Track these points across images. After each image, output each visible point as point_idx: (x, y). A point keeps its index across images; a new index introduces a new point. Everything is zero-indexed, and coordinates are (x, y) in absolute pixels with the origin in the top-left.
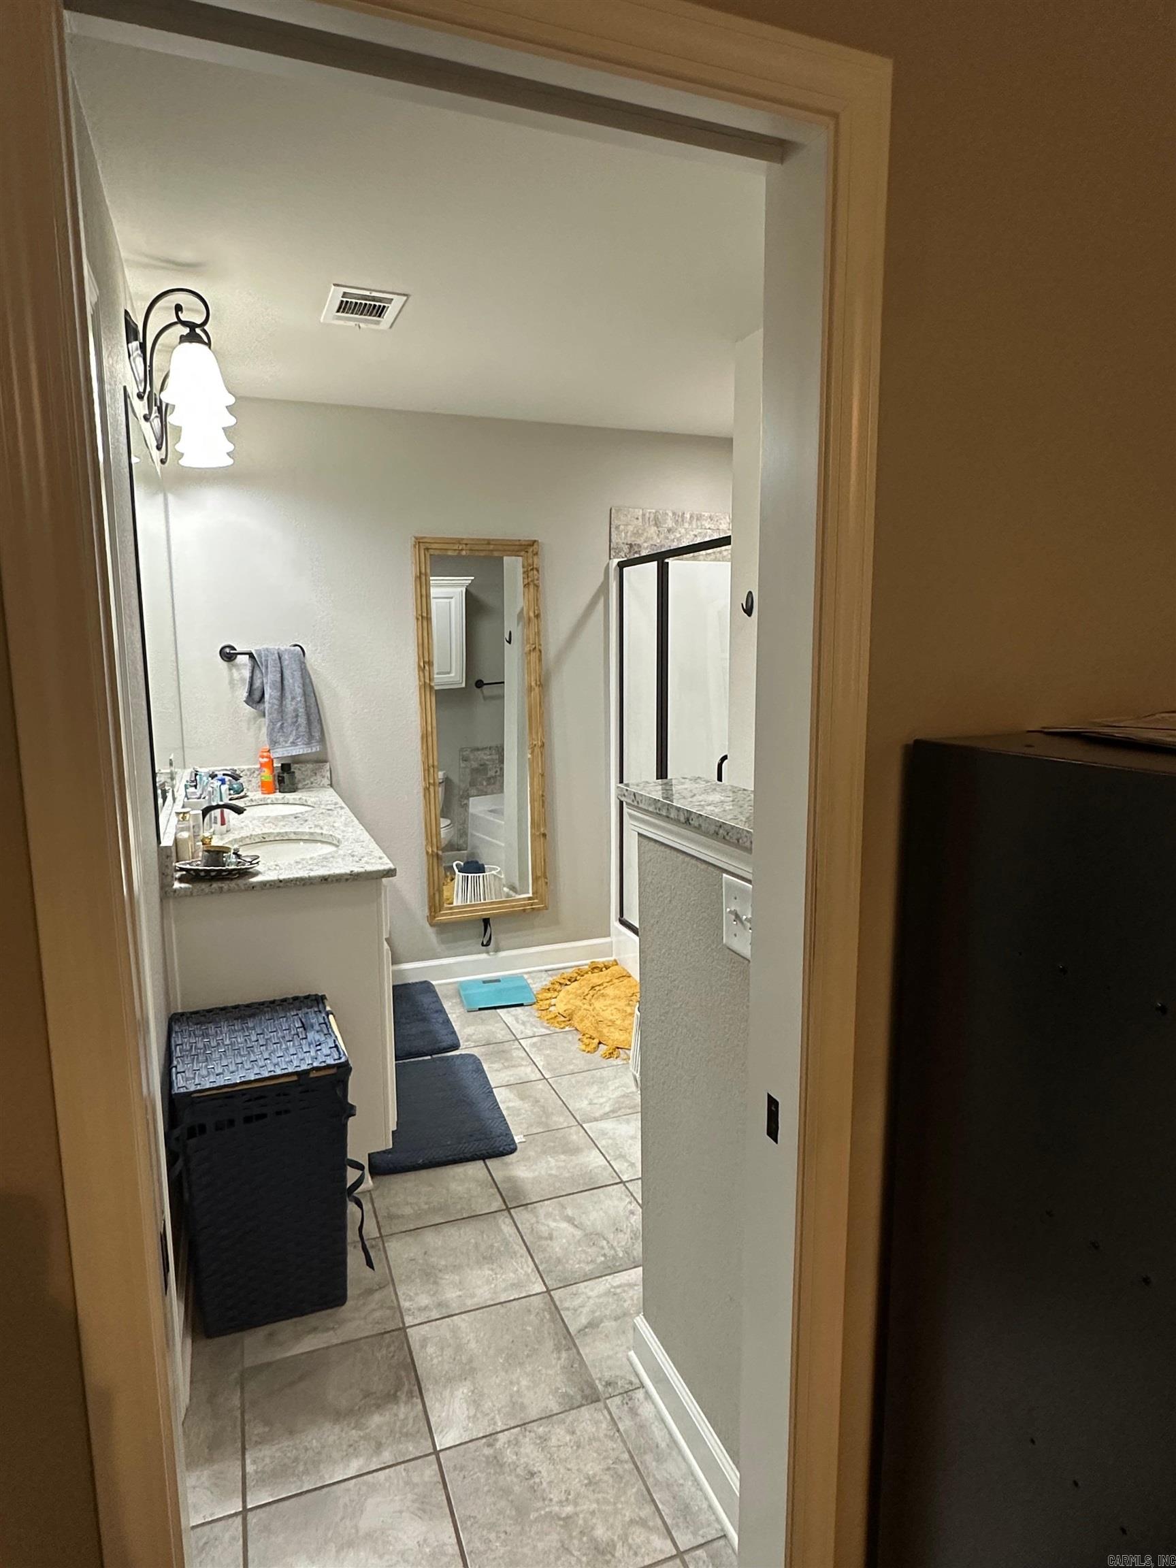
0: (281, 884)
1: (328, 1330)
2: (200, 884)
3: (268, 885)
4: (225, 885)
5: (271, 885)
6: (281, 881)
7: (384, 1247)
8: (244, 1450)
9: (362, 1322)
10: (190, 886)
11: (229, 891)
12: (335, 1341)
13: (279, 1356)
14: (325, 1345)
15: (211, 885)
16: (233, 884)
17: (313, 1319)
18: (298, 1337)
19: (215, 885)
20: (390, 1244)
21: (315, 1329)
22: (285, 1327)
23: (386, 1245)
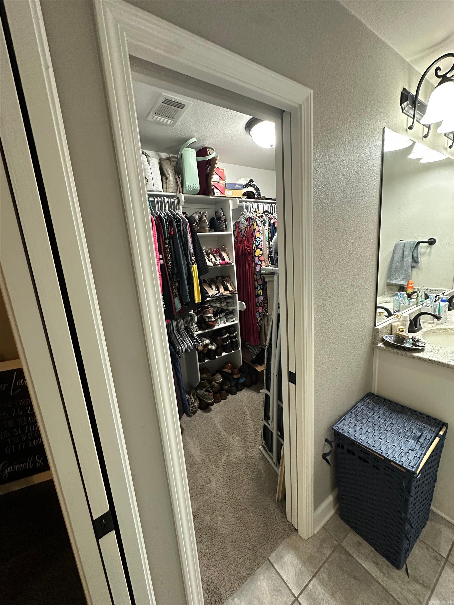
0: (430, 361)
1: (382, 572)
2: (389, 348)
3: (422, 359)
4: (400, 352)
5: (423, 360)
6: (430, 360)
7: (443, 567)
8: (314, 576)
9: (399, 589)
10: (385, 347)
11: (401, 355)
12: (380, 581)
13: (355, 556)
14: (375, 577)
15: (393, 350)
16: (404, 353)
17: (381, 559)
18: (367, 558)
19: (395, 350)
20: (448, 569)
21: (377, 564)
22: (367, 548)
23: (446, 567)
